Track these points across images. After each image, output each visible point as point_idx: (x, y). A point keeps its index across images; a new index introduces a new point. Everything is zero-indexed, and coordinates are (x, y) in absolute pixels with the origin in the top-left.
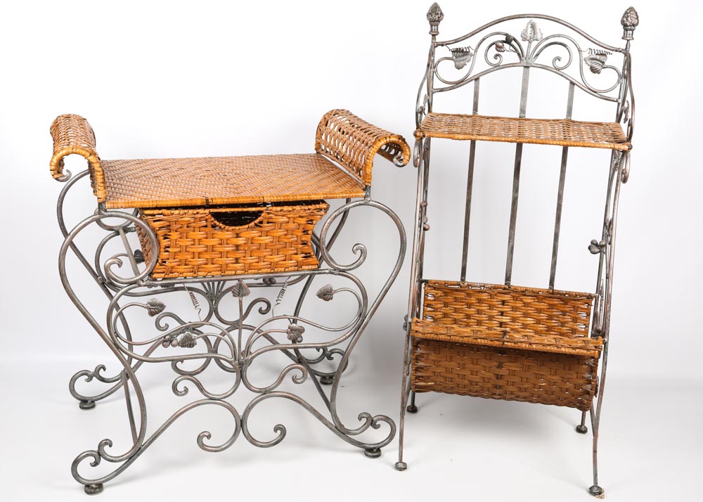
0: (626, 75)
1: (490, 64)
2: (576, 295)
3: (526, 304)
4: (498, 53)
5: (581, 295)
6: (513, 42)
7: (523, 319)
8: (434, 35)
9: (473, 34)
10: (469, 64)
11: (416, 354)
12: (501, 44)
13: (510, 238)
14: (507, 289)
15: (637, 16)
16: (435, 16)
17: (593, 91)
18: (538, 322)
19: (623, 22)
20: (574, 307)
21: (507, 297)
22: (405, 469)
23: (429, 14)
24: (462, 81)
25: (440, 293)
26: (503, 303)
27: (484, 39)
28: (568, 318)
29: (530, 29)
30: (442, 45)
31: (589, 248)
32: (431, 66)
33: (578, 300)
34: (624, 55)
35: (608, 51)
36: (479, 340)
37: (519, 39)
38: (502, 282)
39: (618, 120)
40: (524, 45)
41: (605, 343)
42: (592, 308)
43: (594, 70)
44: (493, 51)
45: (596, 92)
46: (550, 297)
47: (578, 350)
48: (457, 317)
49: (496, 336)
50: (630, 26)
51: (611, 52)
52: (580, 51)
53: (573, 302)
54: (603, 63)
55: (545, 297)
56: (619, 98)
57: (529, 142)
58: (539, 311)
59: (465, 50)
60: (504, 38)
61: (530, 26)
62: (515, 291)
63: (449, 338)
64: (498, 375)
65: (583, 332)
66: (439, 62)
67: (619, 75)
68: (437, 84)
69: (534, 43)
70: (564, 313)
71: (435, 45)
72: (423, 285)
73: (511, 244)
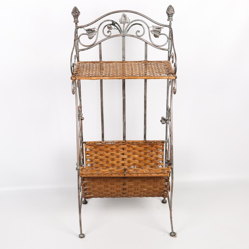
0: (171, 38)
1: (106, 36)
2: (157, 142)
3: (134, 149)
4: (109, 30)
5: (159, 142)
6: (116, 25)
7: (133, 155)
8: (76, 23)
9: (95, 21)
10: (95, 37)
11: (83, 183)
12: (110, 26)
13: (123, 118)
14: (125, 142)
15: (173, 9)
16: (76, 13)
17: (156, 46)
18: (140, 156)
19: (167, 13)
20: (156, 147)
21: (124, 146)
22: (84, 237)
23: (73, 13)
24: (93, 45)
25: (92, 147)
26: (123, 149)
27: (101, 24)
28: (154, 153)
29: (123, 18)
30: (81, 28)
31: (161, 121)
32: (77, 39)
33: (158, 144)
34: (169, 28)
35: (161, 27)
36: (113, 175)
37: (119, 23)
38: (122, 139)
39: (169, 59)
40: (121, 25)
41: (172, 169)
42: (165, 147)
43: (156, 36)
44: (106, 29)
45: (157, 47)
46: (145, 144)
47: (160, 174)
48: (102, 158)
49: (121, 172)
50: (171, 14)
51: (163, 27)
52: (148, 27)
53: (156, 145)
54: (160, 32)
55: (142, 145)
56: (169, 49)
57: (128, 79)
58: (140, 151)
59: (92, 30)
60: (111, 23)
61: (123, 16)
62: (128, 143)
63: (98, 175)
64: (124, 188)
65: (161, 158)
66: (80, 36)
67: (168, 38)
68: (81, 47)
69: (126, 25)
70: (152, 151)
71: (77, 28)
72: (84, 144)
73: (124, 121)
